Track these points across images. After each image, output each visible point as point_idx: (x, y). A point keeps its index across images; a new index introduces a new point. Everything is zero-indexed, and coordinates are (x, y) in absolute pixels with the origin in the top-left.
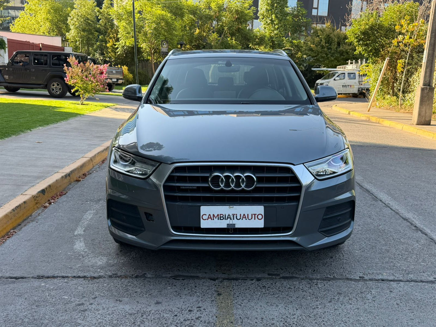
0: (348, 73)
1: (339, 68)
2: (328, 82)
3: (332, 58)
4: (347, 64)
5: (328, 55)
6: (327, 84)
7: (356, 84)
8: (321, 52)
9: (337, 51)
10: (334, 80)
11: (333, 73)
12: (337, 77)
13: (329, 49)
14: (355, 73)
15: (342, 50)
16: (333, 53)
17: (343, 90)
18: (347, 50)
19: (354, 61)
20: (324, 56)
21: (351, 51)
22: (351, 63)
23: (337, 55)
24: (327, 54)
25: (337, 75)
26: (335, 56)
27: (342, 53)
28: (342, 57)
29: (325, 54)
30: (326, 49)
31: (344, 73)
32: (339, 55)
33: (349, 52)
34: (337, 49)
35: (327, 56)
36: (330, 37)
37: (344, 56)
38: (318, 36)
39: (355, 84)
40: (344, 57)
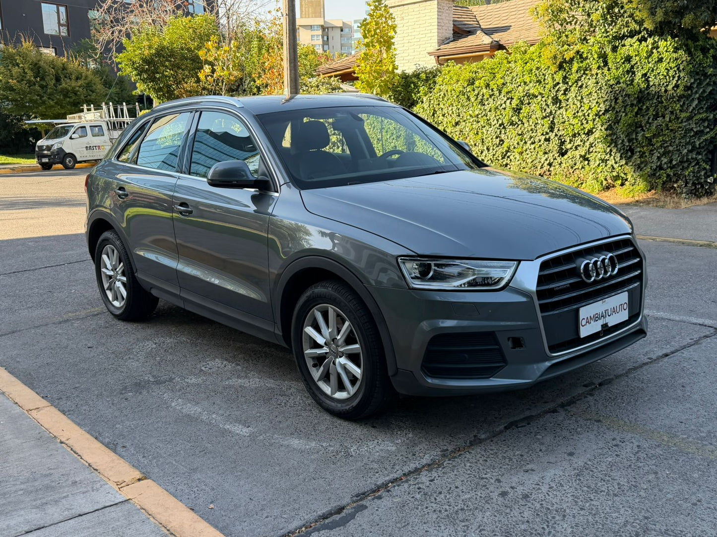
0: (90, 126)
1: (70, 118)
2: (61, 143)
3: (52, 103)
4: (82, 111)
5: (43, 97)
6: (60, 146)
7: (107, 144)
8: (30, 93)
9: (56, 90)
10: (71, 138)
11: (62, 127)
12: (74, 133)
13: (42, 87)
14: (101, 126)
15: (66, 89)
16: (50, 94)
17: (88, 155)
18: (73, 88)
19: (92, 105)
20: (37, 99)
21: (81, 89)
22: (89, 110)
23: (58, 97)
24: (41, 97)
25: (73, 130)
26: (55, 99)
27: (66, 93)
28: (68, 99)
29: (38, 96)
30: (37, 87)
31: (85, 127)
32: (62, 97)
33: (78, 91)
34: (56, 87)
35: (41, 99)
36: (40, 67)
37: (70, 97)
38: (18, 65)
39: (104, 144)
40: (72, 100)
